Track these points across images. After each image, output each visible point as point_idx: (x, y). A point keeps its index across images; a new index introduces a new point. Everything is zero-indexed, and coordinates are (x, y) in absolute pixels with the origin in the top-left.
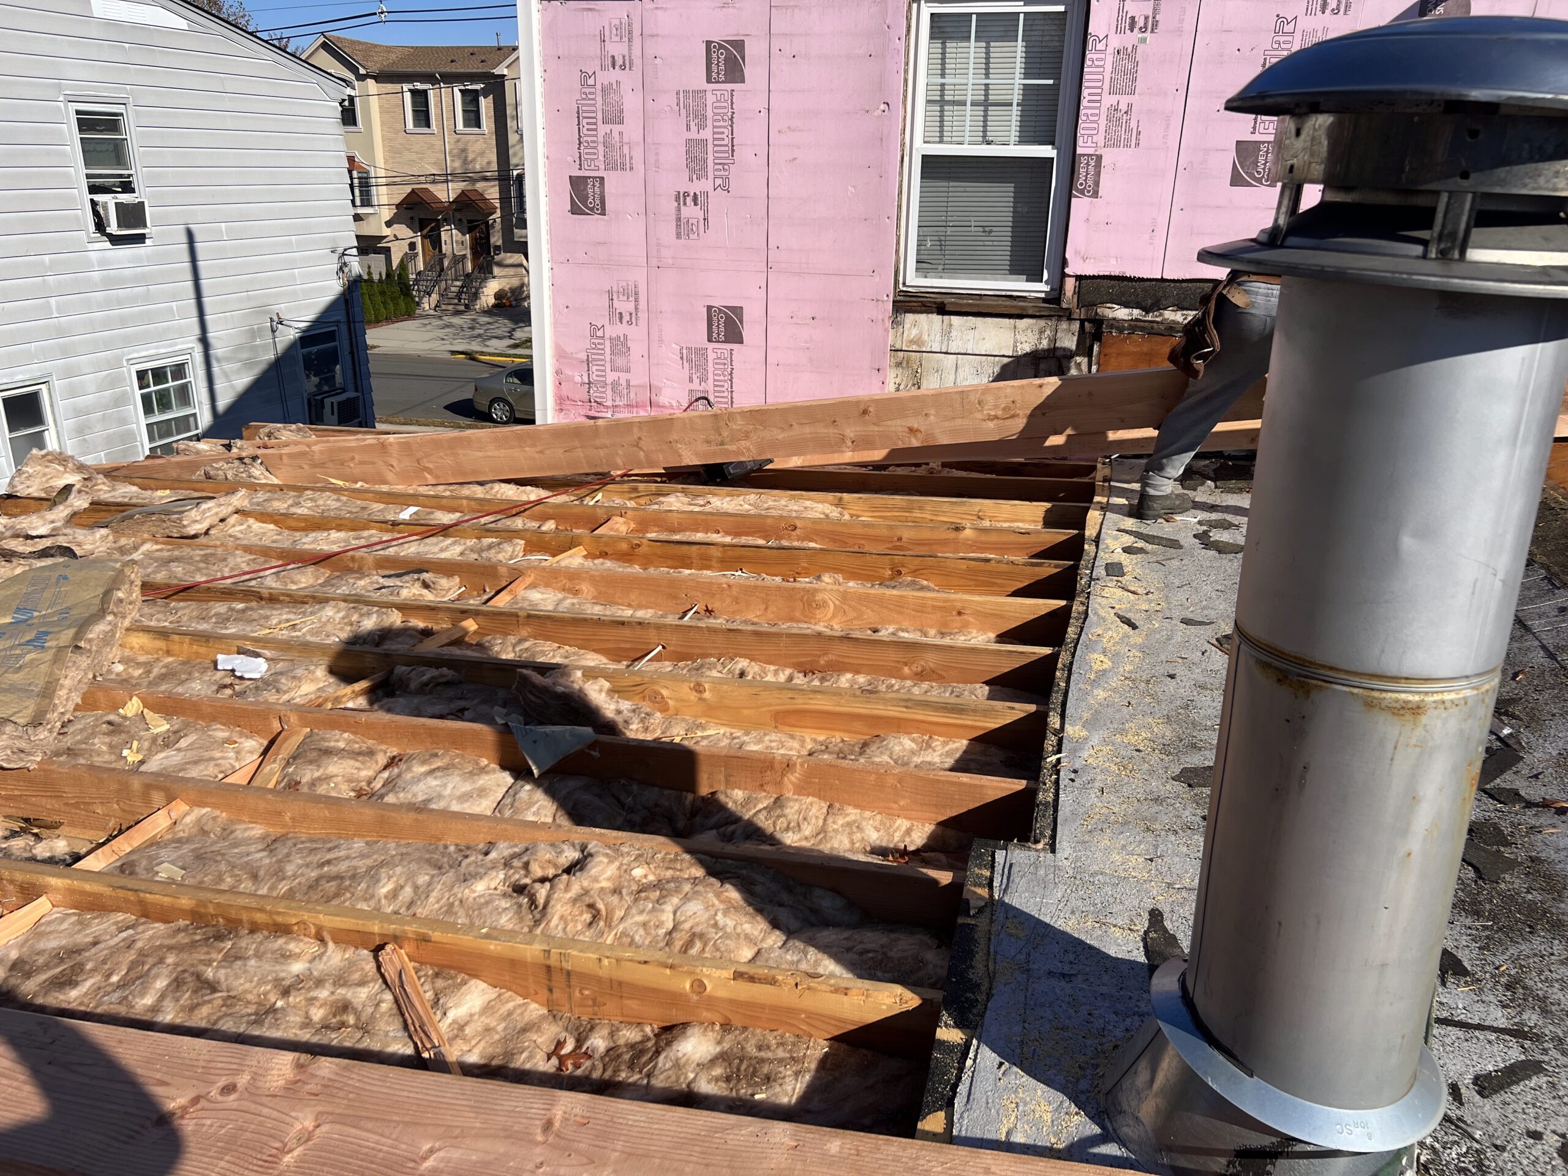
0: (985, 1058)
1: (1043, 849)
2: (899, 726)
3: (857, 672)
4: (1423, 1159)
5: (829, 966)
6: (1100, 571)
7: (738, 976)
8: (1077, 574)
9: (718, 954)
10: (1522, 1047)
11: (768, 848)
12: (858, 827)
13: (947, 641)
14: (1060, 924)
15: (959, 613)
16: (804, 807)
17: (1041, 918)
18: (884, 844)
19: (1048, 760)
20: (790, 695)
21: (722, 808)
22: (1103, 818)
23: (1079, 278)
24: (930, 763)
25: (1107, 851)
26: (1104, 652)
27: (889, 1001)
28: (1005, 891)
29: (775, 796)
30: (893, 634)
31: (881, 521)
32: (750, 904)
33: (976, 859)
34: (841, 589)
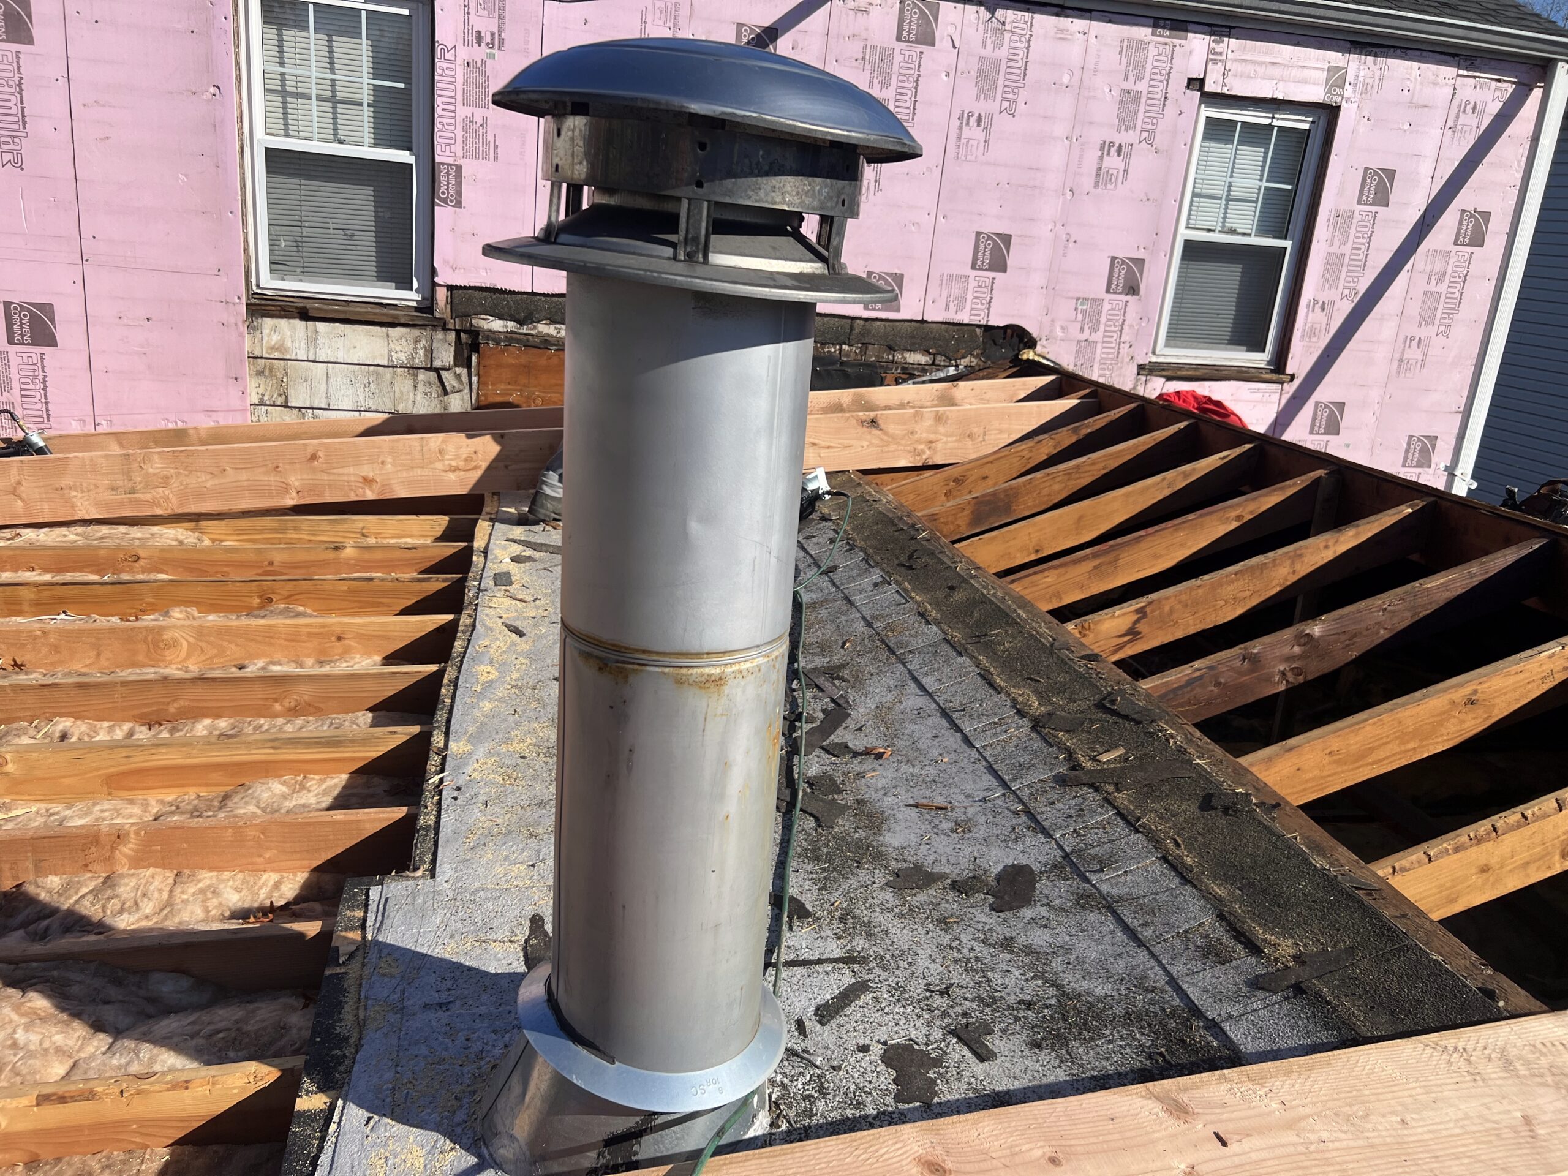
0: (353, 1115)
1: (423, 876)
2: (267, 770)
3: (218, 716)
4: (774, 1097)
5: (168, 1060)
6: (488, 582)
7: (43, 1100)
8: (465, 587)
9: (18, 1079)
10: (853, 971)
11: (92, 938)
12: (214, 892)
13: (326, 669)
14: (438, 952)
15: (339, 639)
16: (143, 881)
17: (418, 949)
18: (247, 905)
19: (430, 781)
20: (125, 754)
21: (32, 901)
22: (486, 832)
23: (450, 288)
24: (304, 806)
25: (490, 865)
26: (491, 663)
27: (241, 1083)
28: (379, 929)
29: (105, 875)
30: (263, 668)
31: (248, 546)
32: (63, 1010)
33: (348, 900)
34: (195, 623)
